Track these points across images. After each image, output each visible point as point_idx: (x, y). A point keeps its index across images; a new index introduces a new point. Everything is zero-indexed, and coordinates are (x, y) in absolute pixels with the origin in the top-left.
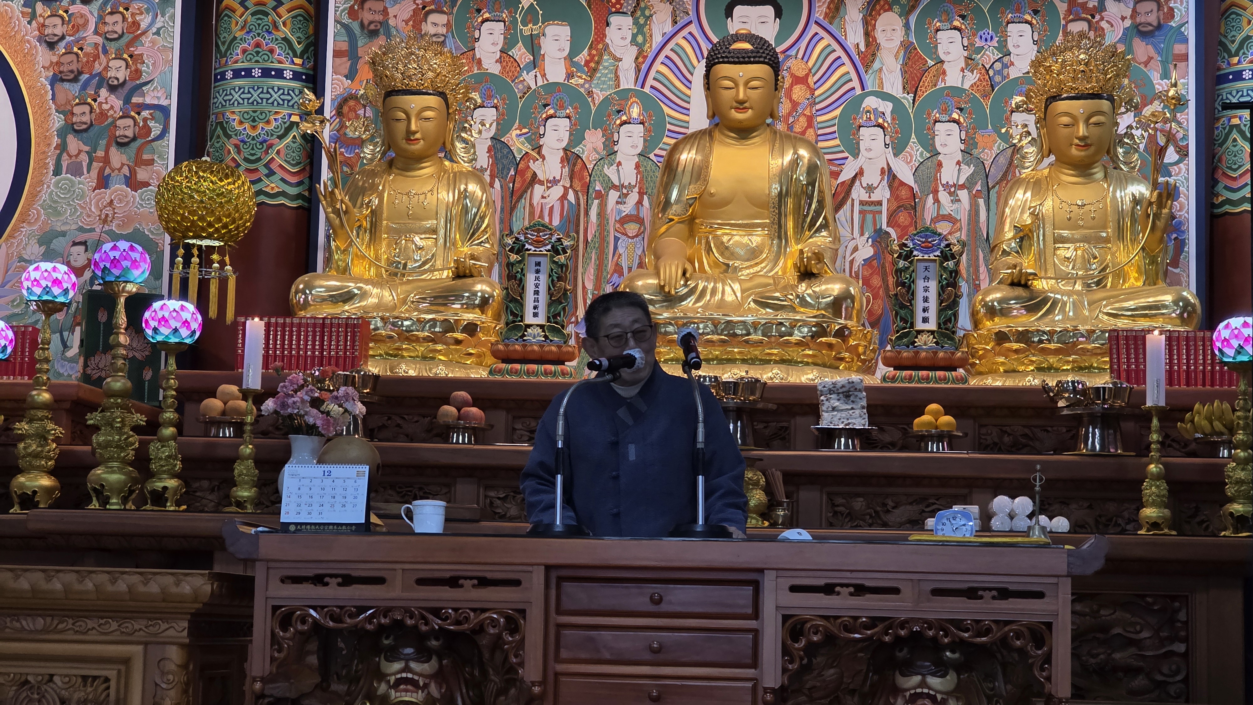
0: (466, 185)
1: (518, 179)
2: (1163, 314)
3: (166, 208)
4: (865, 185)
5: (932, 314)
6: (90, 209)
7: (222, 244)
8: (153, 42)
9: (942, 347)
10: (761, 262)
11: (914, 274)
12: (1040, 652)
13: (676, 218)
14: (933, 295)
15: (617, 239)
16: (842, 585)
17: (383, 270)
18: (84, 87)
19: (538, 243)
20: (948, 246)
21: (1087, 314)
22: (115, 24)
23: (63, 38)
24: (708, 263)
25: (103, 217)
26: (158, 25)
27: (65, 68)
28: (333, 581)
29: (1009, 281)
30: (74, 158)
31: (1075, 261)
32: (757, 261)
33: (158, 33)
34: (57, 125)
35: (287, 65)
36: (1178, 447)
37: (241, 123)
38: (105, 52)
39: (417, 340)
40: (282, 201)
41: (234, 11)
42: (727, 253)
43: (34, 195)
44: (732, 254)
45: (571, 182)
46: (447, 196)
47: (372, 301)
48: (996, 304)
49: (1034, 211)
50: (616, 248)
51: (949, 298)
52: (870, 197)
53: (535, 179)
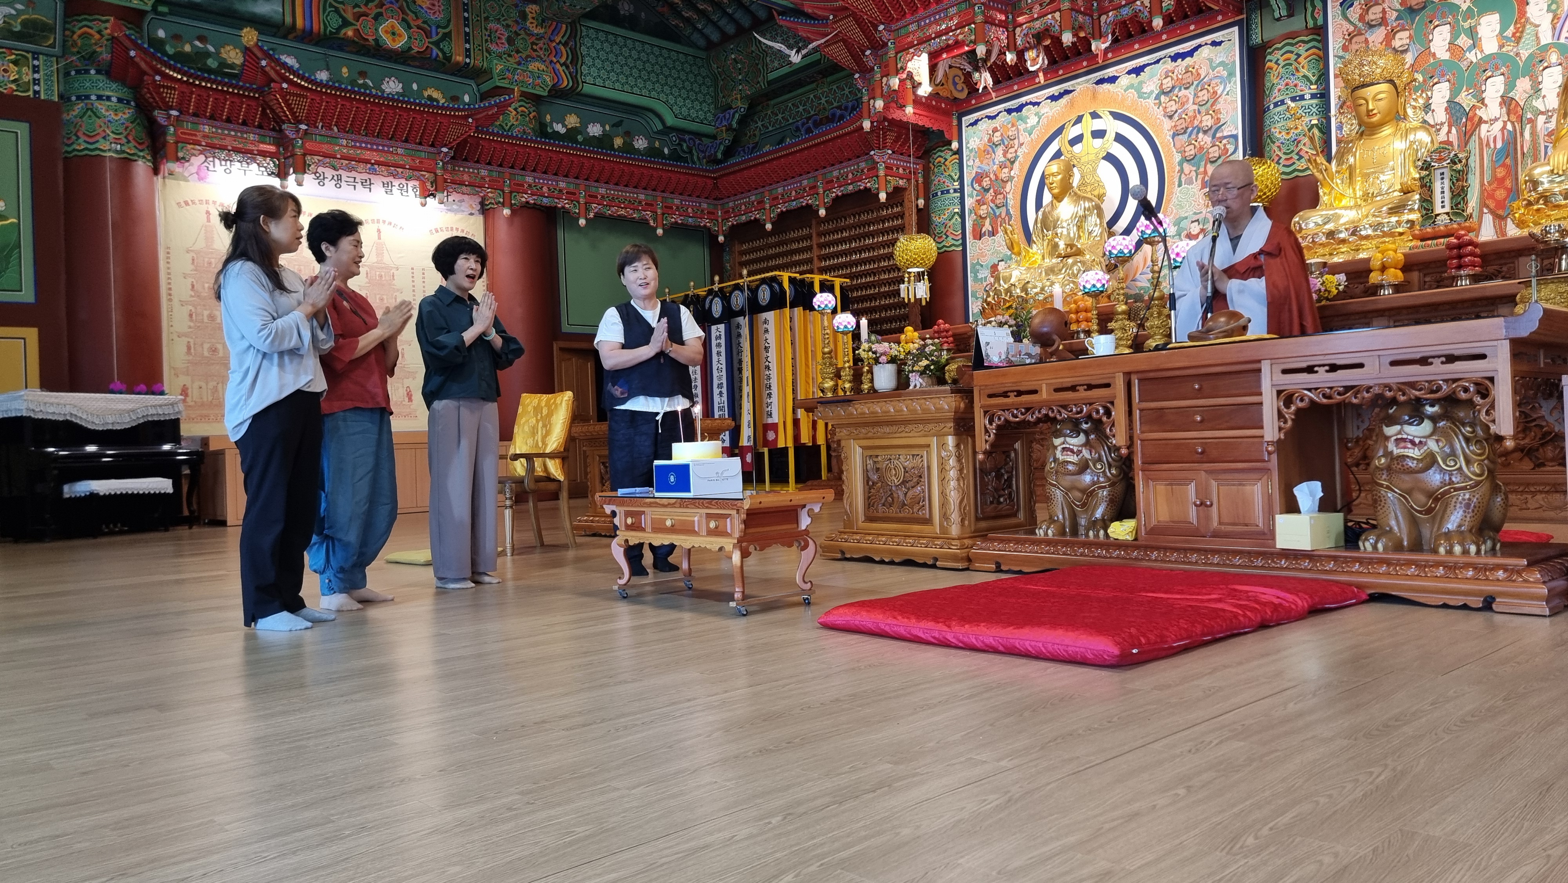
8: (1225, 100)
15: (1546, 147)
18: (1190, 136)
19: (1440, 160)
22: (1204, 96)
23: (1176, 111)
26: (1227, 90)
27: (1178, 128)
30: (1188, 176)
33: (1228, 94)
34: (1178, 160)
35: (1307, 91)
37: (1280, 132)
38: (1199, 112)
41: (1271, 69)
43: (1169, 201)
45: (1509, 117)
50: (1546, 153)
53: (1481, 121)
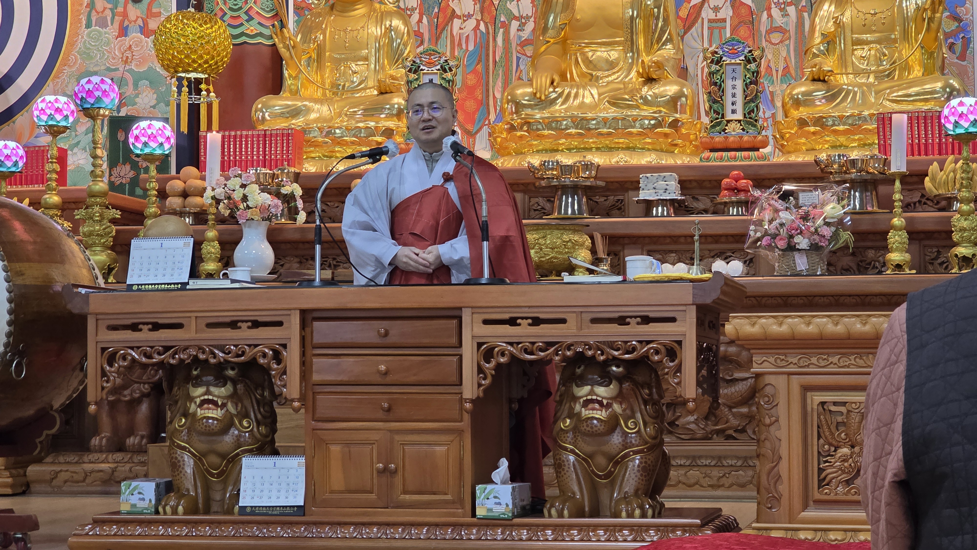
0: (391, 22)
1: (441, 15)
2: (935, 98)
3: (160, 50)
4: (712, 6)
5: (739, 107)
6: (115, 53)
7: (207, 76)
9: (747, 132)
10: (618, 72)
11: (723, 75)
12: (672, 364)
13: (552, 40)
14: (739, 92)
15: (518, 59)
16: (522, 318)
17: (327, 91)
19: (430, 64)
20: (750, 51)
21: (873, 101)
24: (577, 73)
25: (124, 59)
28: (145, 328)
29: (811, 78)
30: (100, 14)
31: (869, 59)
32: (614, 71)
36: (931, 204)
39: (346, 144)
40: (260, 40)
42: (591, 66)
43: (72, 44)
44: (595, 66)
45: (482, 16)
46: (376, 31)
47: (313, 116)
48: (800, 96)
49: (837, 20)
50: (518, 65)
51: (752, 93)
52: (716, 16)
53: (454, 15)
